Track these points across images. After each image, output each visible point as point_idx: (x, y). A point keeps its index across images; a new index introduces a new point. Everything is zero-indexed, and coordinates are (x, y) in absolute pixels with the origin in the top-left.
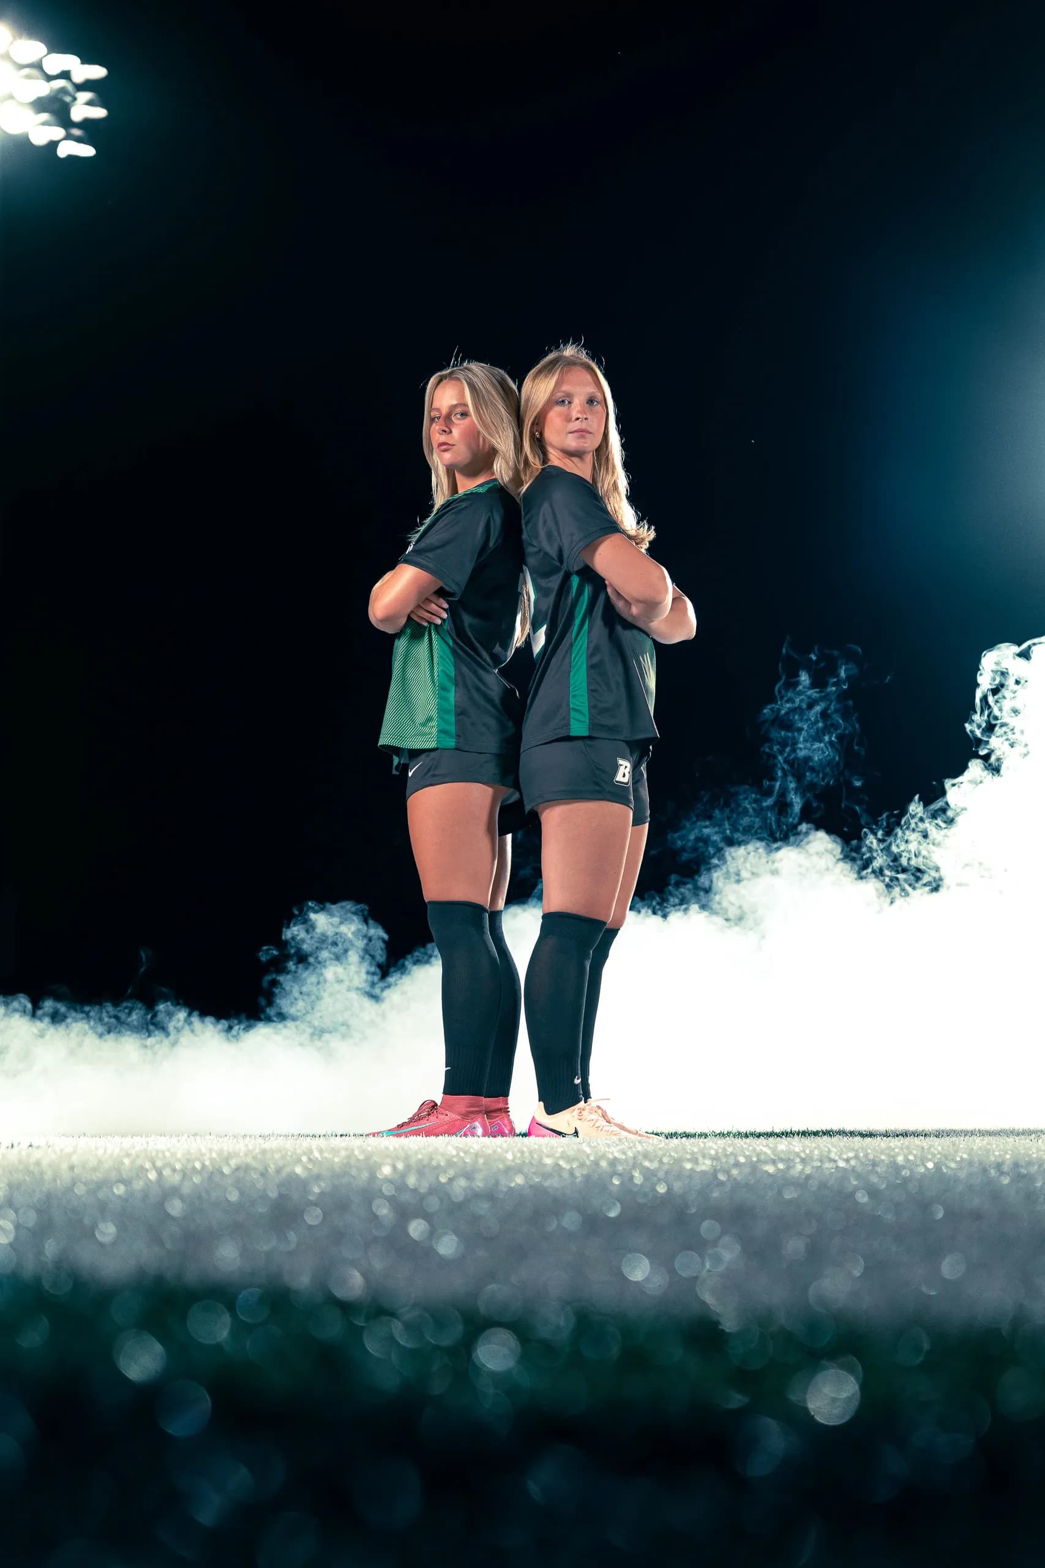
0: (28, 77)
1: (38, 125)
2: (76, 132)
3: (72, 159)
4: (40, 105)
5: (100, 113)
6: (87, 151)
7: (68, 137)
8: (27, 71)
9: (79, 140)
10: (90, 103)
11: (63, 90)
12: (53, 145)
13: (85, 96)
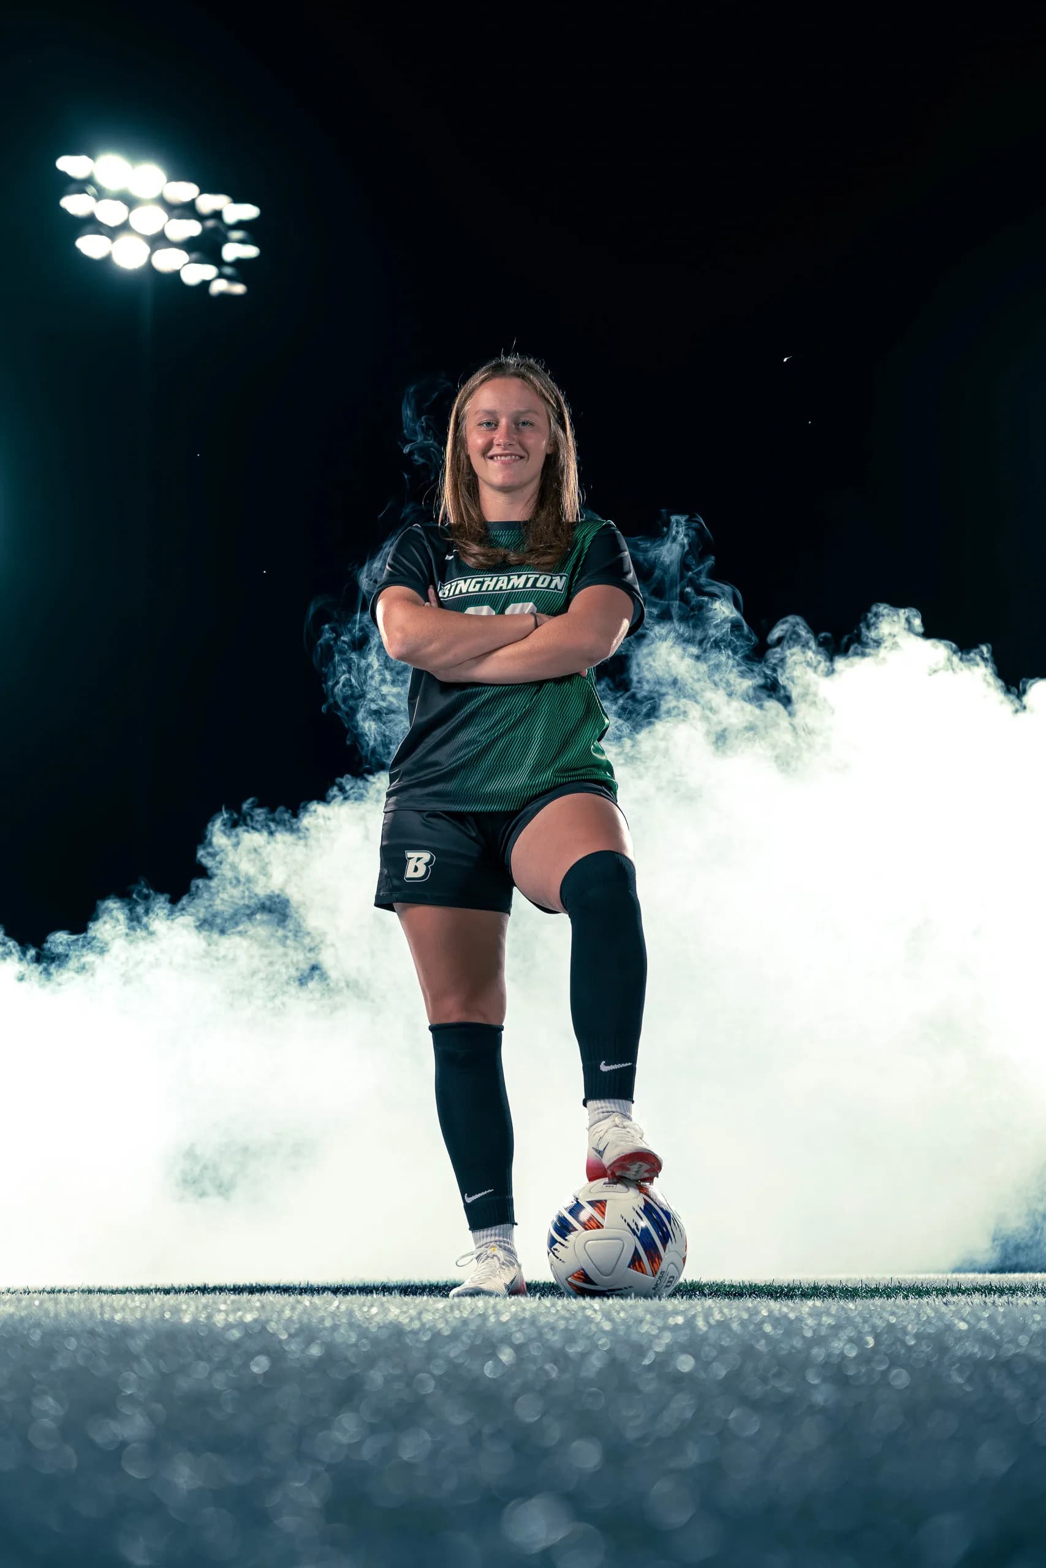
0: (180, 217)
1: (189, 263)
2: (228, 271)
3: (224, 296)
4: (190, 245)
5: (251, 251)
6: (239, 289)
7: (220, 276)
8: (176, 212)
9: (230, 279)
10: (242, 242)
11: (215, 230)
12: (205, 284)
13: (237, 235)
